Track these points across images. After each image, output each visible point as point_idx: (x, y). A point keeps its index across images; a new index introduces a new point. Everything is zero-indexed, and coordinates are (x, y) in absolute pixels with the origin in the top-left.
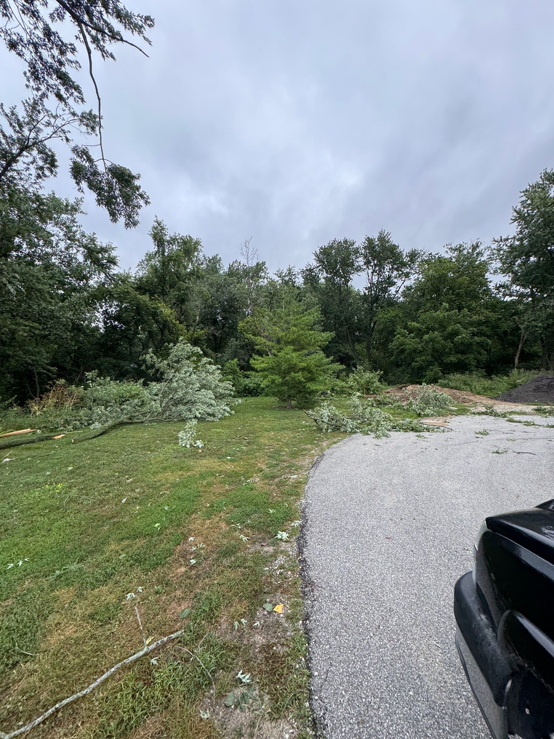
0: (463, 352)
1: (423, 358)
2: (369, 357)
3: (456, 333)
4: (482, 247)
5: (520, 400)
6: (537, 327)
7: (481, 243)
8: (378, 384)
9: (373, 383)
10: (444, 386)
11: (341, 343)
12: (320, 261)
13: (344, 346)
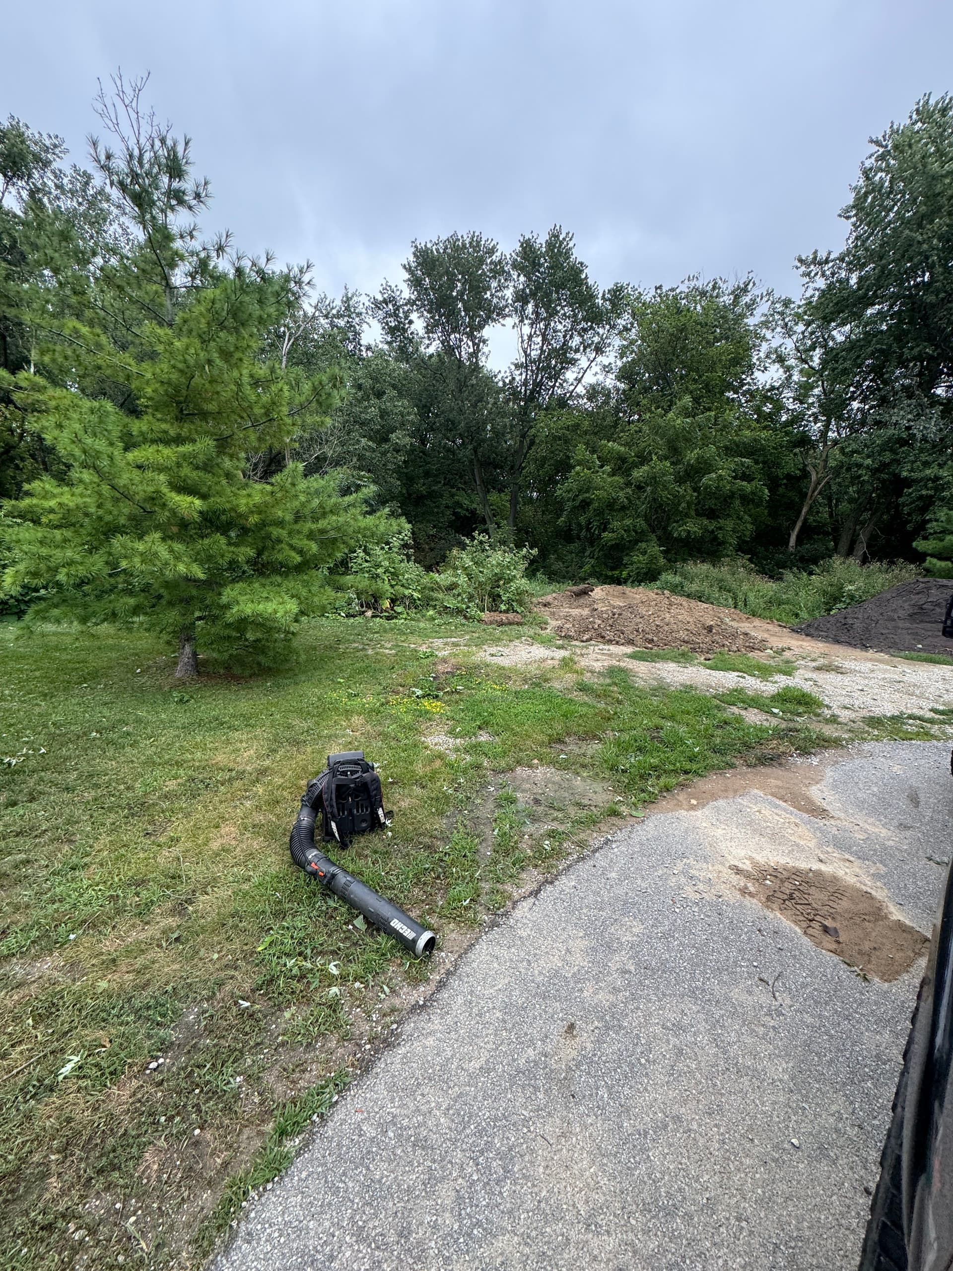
0: (712, 514)
1: (628, 522)
2: (515, 518)
3: (703, 467)
4: (754, 291)
5: (876, 641)
6: (859, 466)
7: (754, 284)
8: (522, 583)
9: (510, 580)
10: (676, 589)
11: (463, 489)
12: (416, 283)
13: (468, 495)
